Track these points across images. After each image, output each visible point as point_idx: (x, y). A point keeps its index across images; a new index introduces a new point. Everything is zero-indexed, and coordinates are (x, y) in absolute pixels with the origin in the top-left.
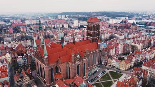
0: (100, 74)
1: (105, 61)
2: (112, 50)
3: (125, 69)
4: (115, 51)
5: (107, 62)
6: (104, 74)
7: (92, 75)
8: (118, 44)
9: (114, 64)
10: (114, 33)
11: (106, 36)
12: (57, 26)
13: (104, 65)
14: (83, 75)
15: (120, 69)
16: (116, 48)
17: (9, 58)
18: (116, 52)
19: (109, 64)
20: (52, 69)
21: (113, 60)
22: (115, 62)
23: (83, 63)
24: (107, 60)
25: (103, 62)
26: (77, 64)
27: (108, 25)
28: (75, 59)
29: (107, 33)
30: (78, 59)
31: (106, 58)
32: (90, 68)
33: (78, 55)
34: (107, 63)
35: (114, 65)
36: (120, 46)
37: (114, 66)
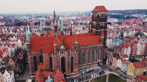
0: (94, 75)
1: (109, 60)
2: (126, 49)
3: (133, 74)
4: (130, 50)
5: (111, 61)
6: (100, 75)
7: (85, 74)
8: (136, 43)
9: (120, 65)
10: (142, 31)
11: (130, 34)
12: (84, 22)
13: (107, 65)
14: (70, 71)
15: (127, 73)
16: (132, 47)
17: (20, 44)
18: (132, 52)
19: (114, 65)
20: (35, 57)
21: (119, 60)
22: (120, 62)
23: (70, 57)
24: (111, 59)
25: (107, 61)
26: (61, 57)
27: (142, 23)
28: (57, 50)
29: (133, 31)
30: (62, 50)
31: (111, 57)
32: (87, 65)
33: (62, 46)
34: (111, 63)
35: (119, 67)
36: (139, 45)
37: (120, 69)
